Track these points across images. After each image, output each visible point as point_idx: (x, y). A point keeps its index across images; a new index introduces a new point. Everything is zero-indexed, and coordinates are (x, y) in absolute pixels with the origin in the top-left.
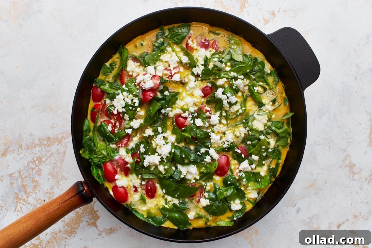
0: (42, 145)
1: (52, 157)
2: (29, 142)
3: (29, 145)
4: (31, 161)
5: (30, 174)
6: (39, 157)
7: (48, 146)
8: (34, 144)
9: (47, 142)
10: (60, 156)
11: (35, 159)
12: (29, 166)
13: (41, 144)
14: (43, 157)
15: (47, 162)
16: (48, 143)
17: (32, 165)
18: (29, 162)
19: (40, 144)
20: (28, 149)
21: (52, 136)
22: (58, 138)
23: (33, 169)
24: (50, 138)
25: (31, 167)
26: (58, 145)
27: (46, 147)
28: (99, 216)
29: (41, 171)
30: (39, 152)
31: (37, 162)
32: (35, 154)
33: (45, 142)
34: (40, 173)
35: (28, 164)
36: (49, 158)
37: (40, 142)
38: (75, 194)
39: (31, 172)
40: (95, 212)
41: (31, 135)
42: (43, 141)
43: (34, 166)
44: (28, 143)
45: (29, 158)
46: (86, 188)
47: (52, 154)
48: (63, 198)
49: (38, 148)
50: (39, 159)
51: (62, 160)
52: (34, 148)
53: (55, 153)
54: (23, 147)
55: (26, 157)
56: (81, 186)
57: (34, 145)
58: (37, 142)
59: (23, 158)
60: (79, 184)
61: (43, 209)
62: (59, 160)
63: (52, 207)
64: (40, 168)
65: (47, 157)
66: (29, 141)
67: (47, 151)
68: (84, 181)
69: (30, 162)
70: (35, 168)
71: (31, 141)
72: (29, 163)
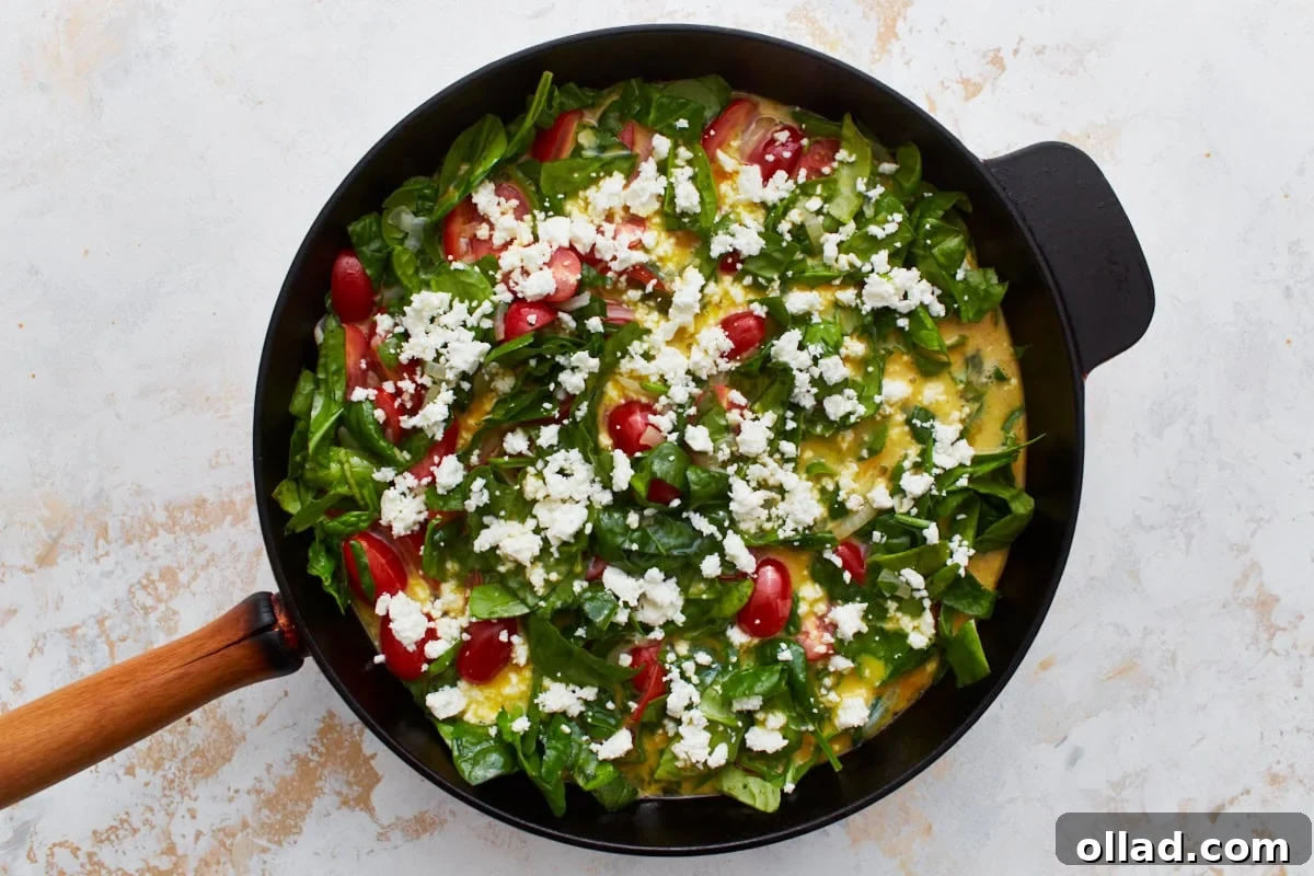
0: (177, 528)
1: (212, 569)
2: (132, 517)
3: (132, 527)
4: (139, 582)
5: (139, 629)
6: (169, 568)
7: (201, 529)
8: (151, 524)
9: (196, 515)
10: (240, 565)
11: (155, 576)
12: (134, 601)
13: (174, 525)
14: (182, 570)
15: (195, 586)
16: (199, 519)
17: (143, 598)
18: (132, 586)
19: (170, 523)
20: (129, 542)
21: (211, 497)
22: (232, 502)
23: (146, 610)
24: (204, 501)
25: (140, 602)
26: (233, 525)
27: (194, 535)
28: (380, 773)
29: (177, 617)
30: (168, 551)
31: (162, 587)
32: (154, 558)
33: (188, 518)
34: (172, 623)
35: (130, 591)
36: (202, 574)
37: (171, 516)
38: (241, 634)
39: (140, 622)
40: (367, 760)
41: (139, 491)
42: (182, 512)
43: (149, 602)
44: (127, 519)
45: (135, 573)
46: (282, 620)
47: (213, 558)
48: (198, 643)
49: (164, 538)
50: (169, 575)
51: (247, 578)
52: (150, 538)
53: (224, 555)
54: (112, 534)
55: (124, 569)
56: (265, 609)
57: (148, 528)
58: (160, 516)
59: (112, 572)
60: (258, 602)
61: (127, 673)
62: (238, 581)
63: (157, 672)
64: (173, 607)
65: (195, 569)
66: (130, 513)
67: (194, 548)
68: (277, 595)
69: (137, 586)
70: (154, 608)
71: (140, 512)
72: (133, 590)
